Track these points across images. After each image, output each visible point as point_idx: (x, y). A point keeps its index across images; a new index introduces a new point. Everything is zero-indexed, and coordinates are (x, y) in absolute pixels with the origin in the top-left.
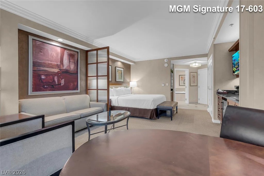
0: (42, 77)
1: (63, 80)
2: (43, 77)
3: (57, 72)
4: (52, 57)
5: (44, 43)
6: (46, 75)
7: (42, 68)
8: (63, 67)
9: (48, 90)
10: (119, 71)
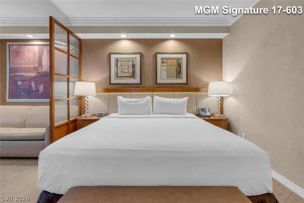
0: (18, 83)
1: (42, 85)
3: (34, 76)
4: (29, 58)
5: (20, 46)
6: (22, 81)
7: (18, 74)
8: (42, 69)
9: (24, 97)
10: (167, 60)
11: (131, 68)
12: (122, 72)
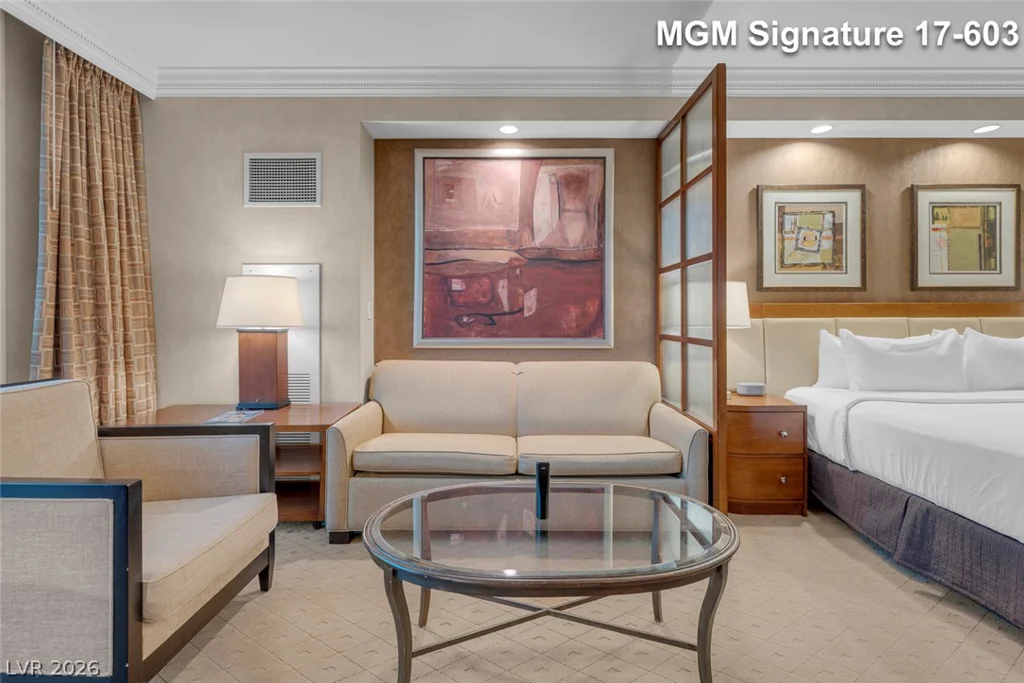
0: (453, 285)
1: (533, 293)
2: (457, 285)
3: (505, 260)
4: (489, 203)
5: (461, 161)
6: (468, 279)
7: (453, 254)
8: (533, 239)
9: (472, 333)
10: (949, 212)
11: (828, 238)
12: (798, 249)
